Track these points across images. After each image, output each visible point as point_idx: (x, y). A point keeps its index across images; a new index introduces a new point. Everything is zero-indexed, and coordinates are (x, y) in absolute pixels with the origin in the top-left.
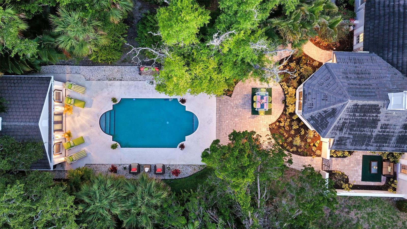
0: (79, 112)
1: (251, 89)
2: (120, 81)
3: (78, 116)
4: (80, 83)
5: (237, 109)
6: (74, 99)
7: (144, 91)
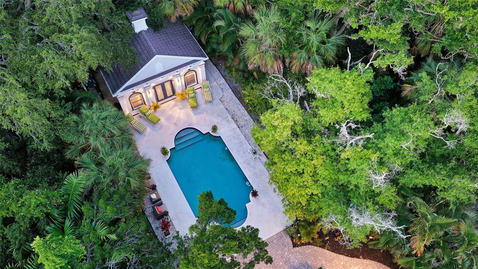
0: (184, 107)
1: (319, 267)
2: (237, 127)
3: (179, 109)
4: (214, 95)
5: (283, 263)
6: (195, 95)
7: (241, 153)
